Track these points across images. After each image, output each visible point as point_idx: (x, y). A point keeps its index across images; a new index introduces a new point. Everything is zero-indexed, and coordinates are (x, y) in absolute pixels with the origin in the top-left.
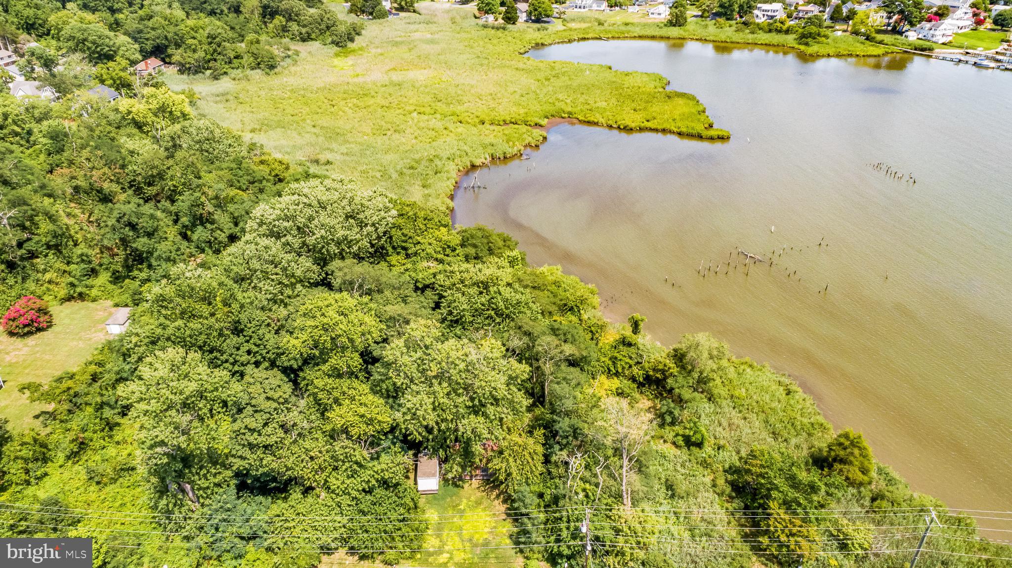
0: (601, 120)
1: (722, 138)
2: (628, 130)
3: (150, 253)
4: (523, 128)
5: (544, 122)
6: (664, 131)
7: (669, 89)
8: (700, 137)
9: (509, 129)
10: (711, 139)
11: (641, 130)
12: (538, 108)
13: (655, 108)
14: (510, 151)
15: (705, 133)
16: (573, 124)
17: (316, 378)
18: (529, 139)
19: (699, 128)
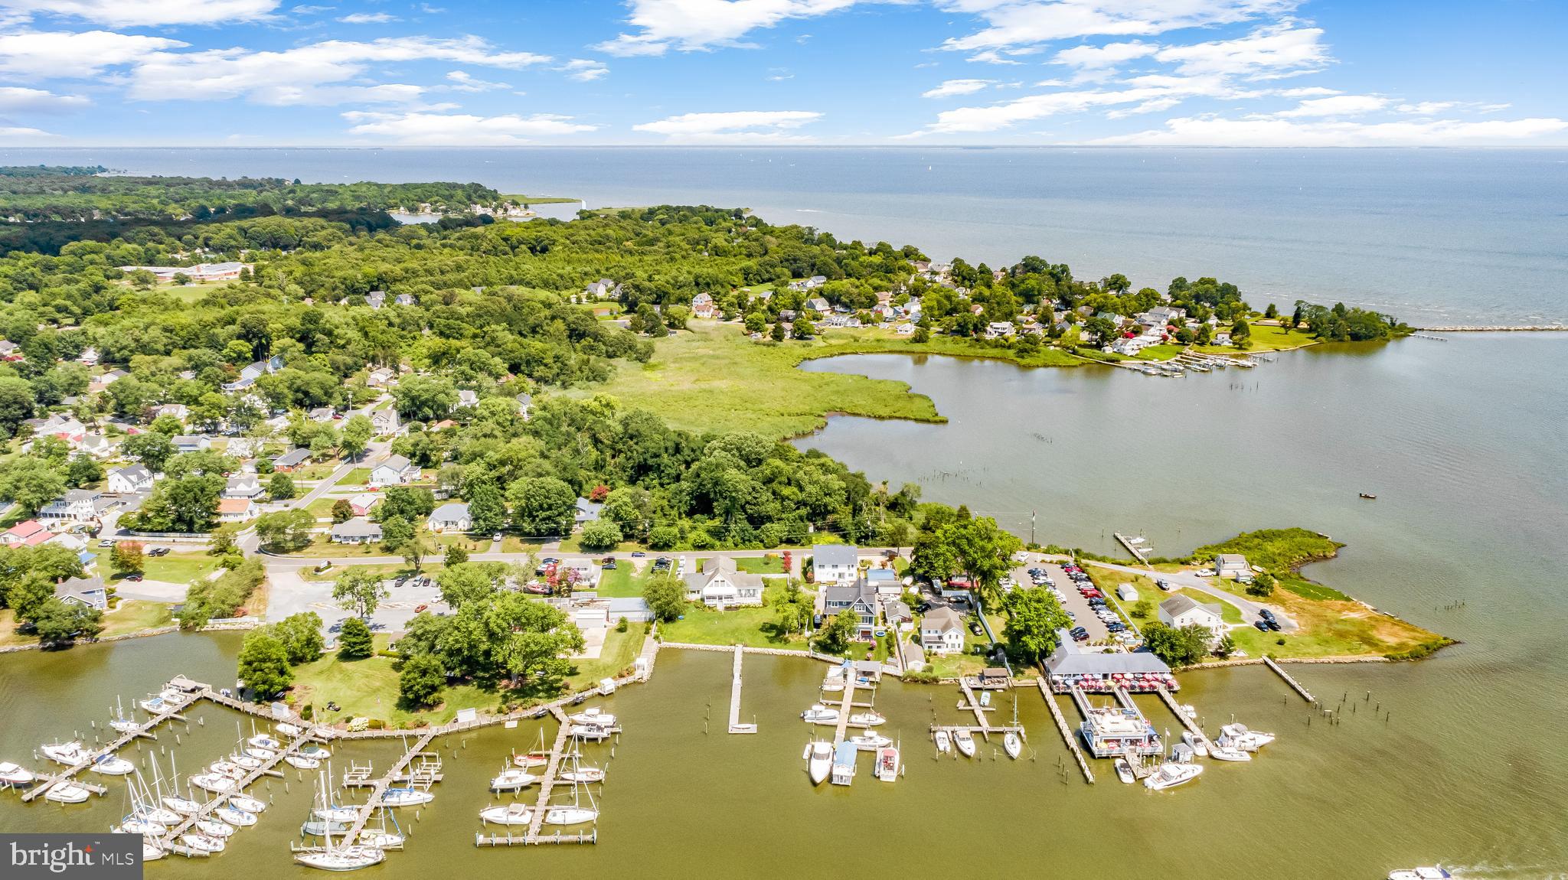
0: (863, 412)
1: (944, 422)
2: (881, 418)
3: (659, 465)
4: (812, 418)
5: (825, 414)
6: (905, 418)
7: (910, 392)
8: (928, 421)
9: (802, 418)
10: (936, 422)
11: (890, 418)
12: (818, 405)
13: (900, 404)
14: (807, 430)
15: (931, 419)
16: (843, 416)
17: (775, 485)
18: (816, 424)
19: (929, 416)
